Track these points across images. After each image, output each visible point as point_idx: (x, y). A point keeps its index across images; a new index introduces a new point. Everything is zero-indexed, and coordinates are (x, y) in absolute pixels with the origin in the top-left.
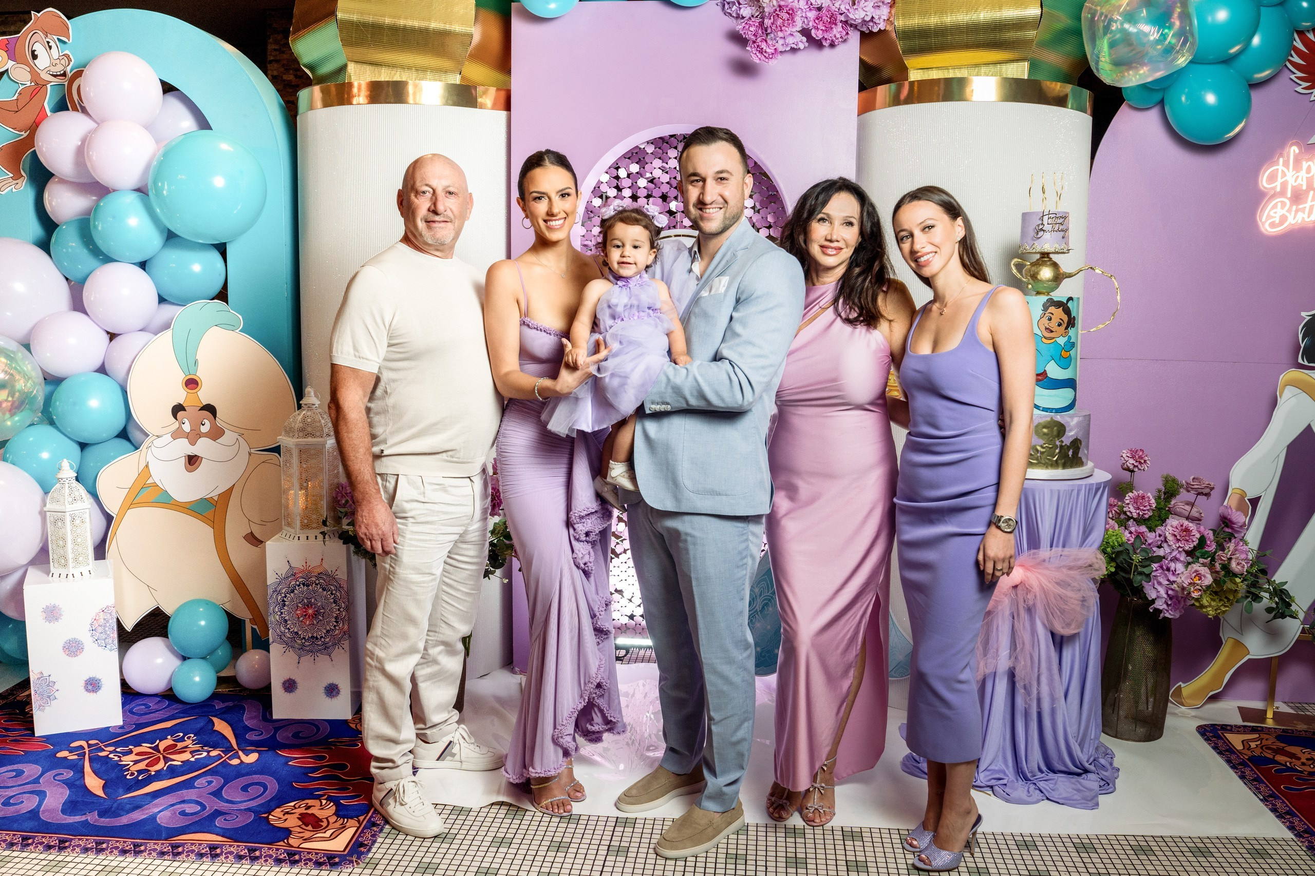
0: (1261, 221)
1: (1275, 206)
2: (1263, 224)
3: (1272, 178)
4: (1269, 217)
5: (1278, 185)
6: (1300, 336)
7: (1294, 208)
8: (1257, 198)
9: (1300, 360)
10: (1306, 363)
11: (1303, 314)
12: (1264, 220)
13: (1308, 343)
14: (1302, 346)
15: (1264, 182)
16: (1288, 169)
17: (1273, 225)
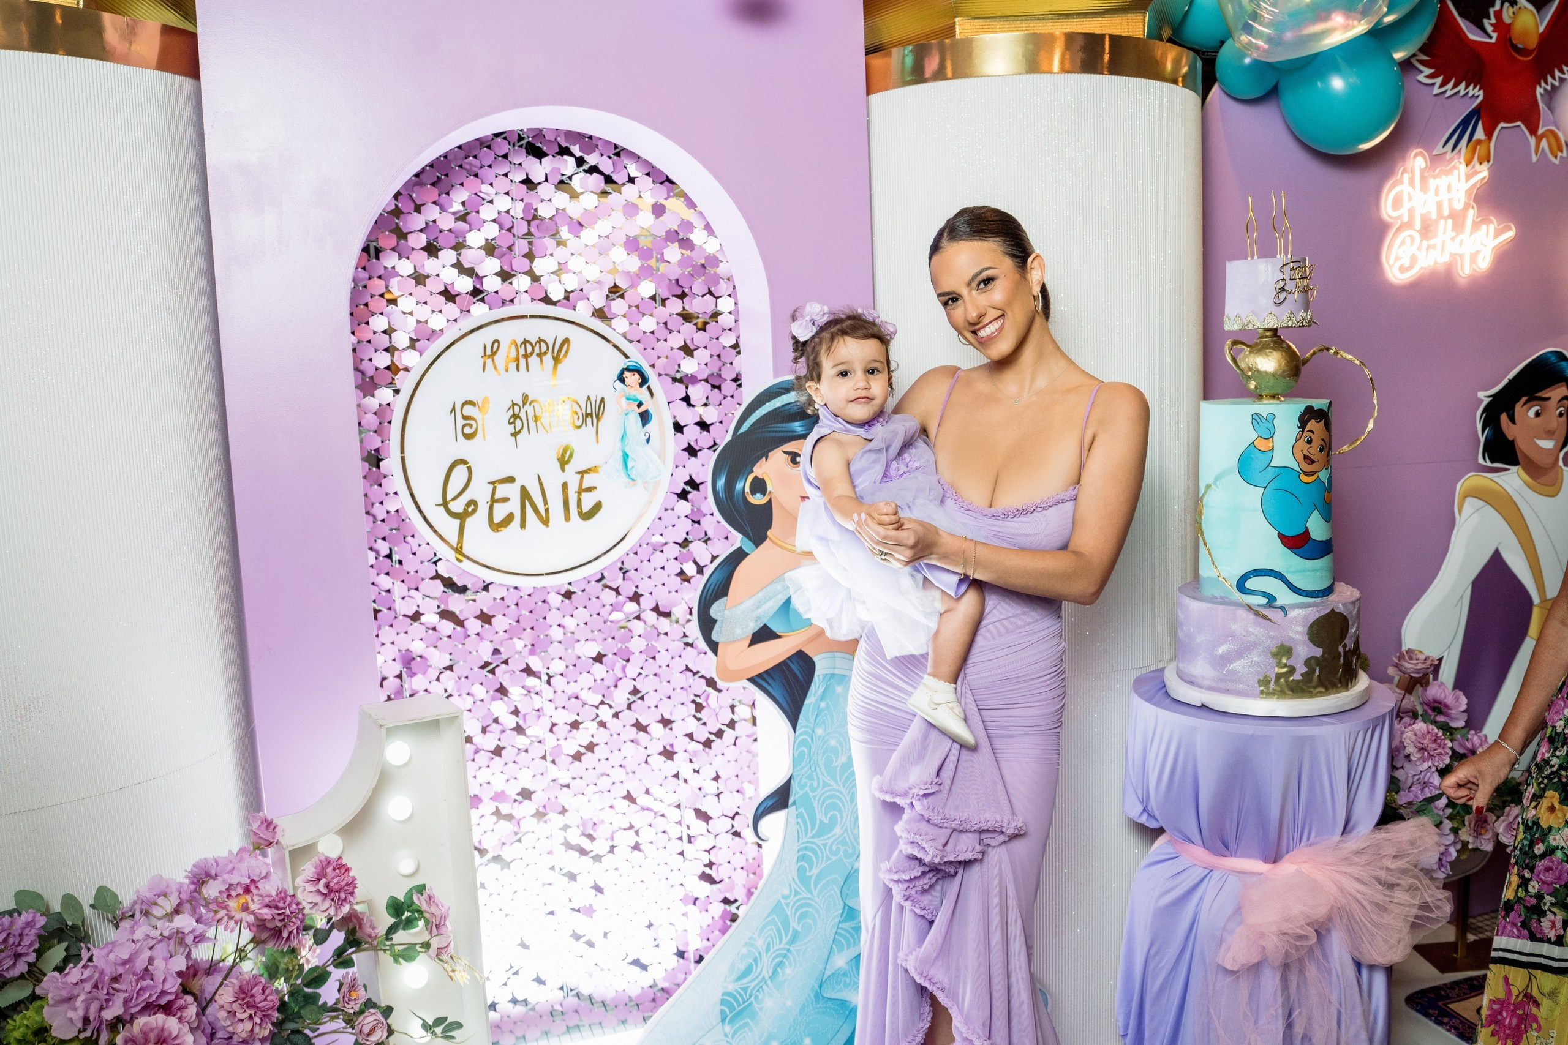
0: (1388, 263)
1: (1403, 243)
2: (1390, 267)
3: (1397, 203)
4: (1397, 258)
5: (1404, 212)
6: (1479, 426)
7: (1425, 243)
8: (1379, 231)
9: (1481, 460)
10: (1489, 464)
11: (1481, 395)
12: (1391, 262)
13: (1490, 434)
14: (1482, 440)
15: (1387, 210)
16: (1414, 188)
17: (1402, 269)
